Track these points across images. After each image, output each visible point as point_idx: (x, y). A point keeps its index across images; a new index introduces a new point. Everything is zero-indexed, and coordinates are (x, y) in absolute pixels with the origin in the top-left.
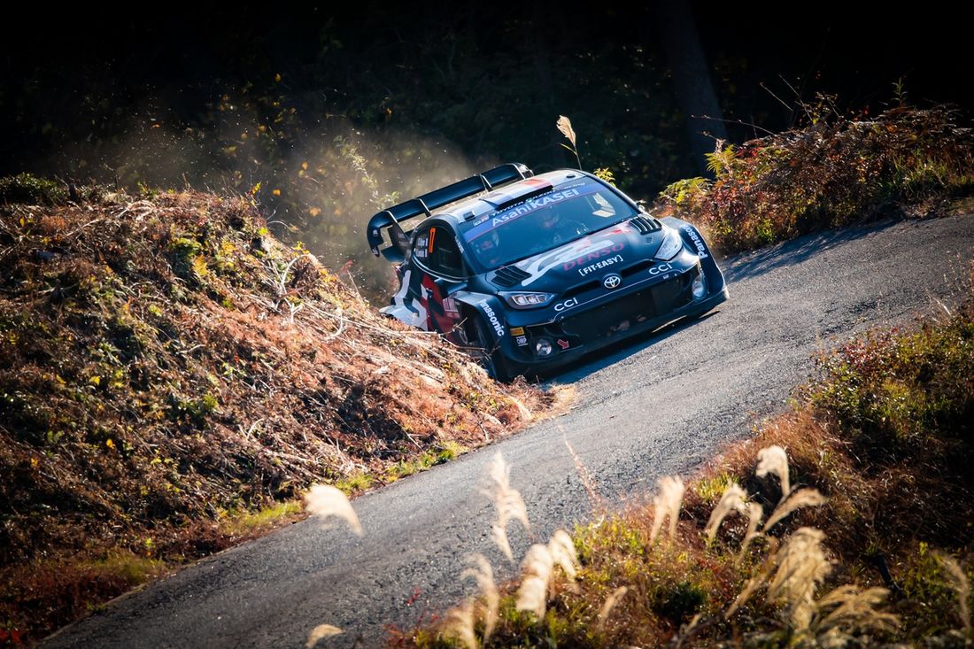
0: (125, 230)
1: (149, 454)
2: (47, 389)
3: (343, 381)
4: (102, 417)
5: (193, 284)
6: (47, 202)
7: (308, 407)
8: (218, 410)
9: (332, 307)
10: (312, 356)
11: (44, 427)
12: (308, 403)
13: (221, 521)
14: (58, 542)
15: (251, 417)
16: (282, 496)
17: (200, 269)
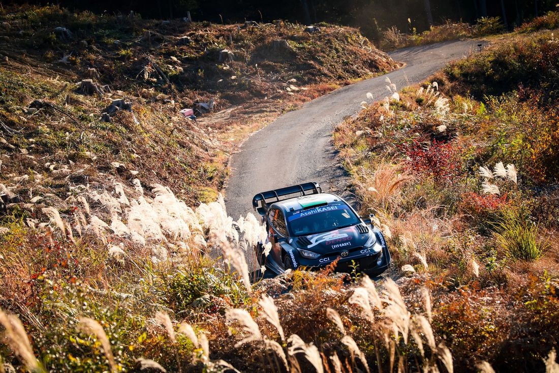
0: (338, 33)
1: (339, 69)
2: (324, 57)
3: (370, 59)
4: (332, 62)
5: (348, 42)
6: (326, 27)
7: (364, 63)
8: (350, 62)
9: (369, 47)
10: (366, 55)
11: (323, 63)
12: (364, 62)
13: (349, 80)
14: (324, 81)
15: (355, 64)
16: (359, 77)
17: (349, 40)
